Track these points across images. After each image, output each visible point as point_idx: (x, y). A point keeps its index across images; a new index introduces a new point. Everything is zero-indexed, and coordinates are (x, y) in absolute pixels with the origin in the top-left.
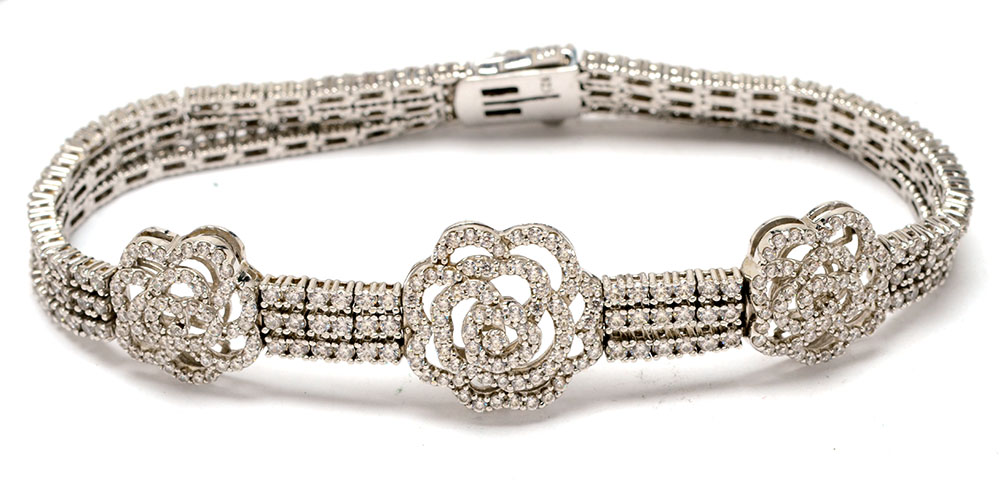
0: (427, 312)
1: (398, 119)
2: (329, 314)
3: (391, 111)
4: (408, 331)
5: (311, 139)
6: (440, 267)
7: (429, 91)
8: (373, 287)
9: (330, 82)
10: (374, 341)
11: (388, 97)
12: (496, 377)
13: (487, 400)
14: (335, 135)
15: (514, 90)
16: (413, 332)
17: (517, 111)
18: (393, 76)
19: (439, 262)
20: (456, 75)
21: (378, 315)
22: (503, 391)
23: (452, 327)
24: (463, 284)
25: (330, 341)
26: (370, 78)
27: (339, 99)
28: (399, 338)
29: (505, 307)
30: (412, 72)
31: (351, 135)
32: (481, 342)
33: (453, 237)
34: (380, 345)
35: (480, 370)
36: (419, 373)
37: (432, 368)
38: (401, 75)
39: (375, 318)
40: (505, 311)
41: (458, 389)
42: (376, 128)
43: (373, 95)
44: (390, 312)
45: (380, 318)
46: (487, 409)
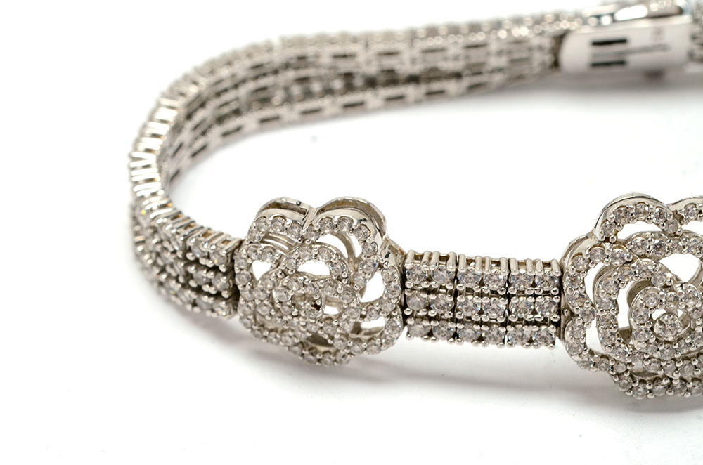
0: (590, 293)
1: (500, 70)
2: (481, 295)
3: (494, 62)
4: (567, 313)
5: (411, 91)
6: (607, 245)
7: (536, 41)
8: (529, 265)
9: (432, 32)
10: (528, 323)
11: (494, 47)
12: (663, 364)
13: (648, 387)
14: (436, 86)
15: (623, 41)
16: (572, 314)
17: (621, 63)
18: (497, 25)
19: (607, 240)
20: (564, 25)
21: (535, 296)
22: (667, 378)
23: (618, 309)
24: (634, 265)
25: (481, 323)
26: (474, 28)
27: (442, 50)
28: (557, 320)
29: (679, 290)
30: (518, 21)
31: (451, 86)
32: (652, 329)
33: (622, 212)
34: (535, 328)
35: (647, 357)
36: (578, 358)
37: (592, 353)
38: (507, 25)
39: (531, 300)
40: (681, 294)
41: (619, 375)
42: (477, 79)
43: (476, 46)
44: (547, 293)
45: (537, 299)
46: (649, 396)
